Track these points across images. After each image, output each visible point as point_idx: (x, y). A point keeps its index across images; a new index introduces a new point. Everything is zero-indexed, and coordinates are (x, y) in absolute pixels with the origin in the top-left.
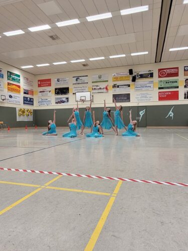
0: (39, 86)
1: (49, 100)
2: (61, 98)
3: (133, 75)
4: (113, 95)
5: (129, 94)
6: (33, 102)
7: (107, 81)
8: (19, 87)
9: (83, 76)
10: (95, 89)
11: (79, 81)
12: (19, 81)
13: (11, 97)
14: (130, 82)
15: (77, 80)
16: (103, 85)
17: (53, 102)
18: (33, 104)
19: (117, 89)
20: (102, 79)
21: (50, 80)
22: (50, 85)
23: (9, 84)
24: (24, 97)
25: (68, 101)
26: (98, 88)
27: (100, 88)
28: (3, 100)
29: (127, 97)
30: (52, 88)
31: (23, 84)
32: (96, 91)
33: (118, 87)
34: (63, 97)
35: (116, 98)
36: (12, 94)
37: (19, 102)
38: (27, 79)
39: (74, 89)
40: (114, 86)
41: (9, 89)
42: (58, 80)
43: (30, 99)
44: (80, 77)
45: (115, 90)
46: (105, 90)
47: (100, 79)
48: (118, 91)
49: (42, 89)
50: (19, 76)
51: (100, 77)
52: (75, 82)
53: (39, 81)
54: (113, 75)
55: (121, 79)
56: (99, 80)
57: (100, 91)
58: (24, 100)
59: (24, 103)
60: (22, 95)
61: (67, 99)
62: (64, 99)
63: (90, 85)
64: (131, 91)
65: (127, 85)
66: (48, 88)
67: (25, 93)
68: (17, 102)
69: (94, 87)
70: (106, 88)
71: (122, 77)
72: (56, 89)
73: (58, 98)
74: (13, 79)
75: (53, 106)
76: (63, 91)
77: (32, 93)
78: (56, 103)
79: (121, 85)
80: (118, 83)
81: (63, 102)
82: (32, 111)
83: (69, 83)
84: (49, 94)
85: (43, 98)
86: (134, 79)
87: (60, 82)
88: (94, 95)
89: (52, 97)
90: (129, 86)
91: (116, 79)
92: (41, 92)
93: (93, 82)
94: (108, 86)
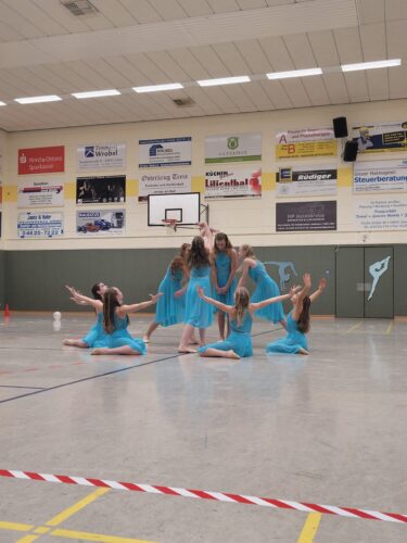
1: (54, 217)
2: (96, 214)
3: (350, 138)
4: (279, 206)
5: (333, 204)
7: (258, 158)
9: (176, 140)
10: (214, 184)
11: (160, 157)
14: (335, 162)
15: (153, 152)
16: (243, 172)
19: (292, 186)
20: (241, 149)
21: (58, 151)
22: (59, 167)
25: (120, 225)
26: (227, 179)
27: (234, 183)
29: (326, 214)
30: (68, 178)
32: (221, 191)
33: (295, 177)
34: (106, 210)
35: (288, 215)
39: (142, 184)
40: (282, 176)
42: (89, 153)
44: (166, 141)
45: (284, 190)
46: (249, 189)
47: (235, 151)
48: (297, 193)
49: (30, 180)
51: (233, 144)
52: (147, 159)
53: (21, 152)
54: (280, 135)
55: (308, 151)
56: (227, 152)
57: (232, 191)
61: (119, 215)
62: (108, 218)
63: (199, 170)
64: (342, 193)
65: (327, 172)
66: (53, 179)
69: (211, 178)
70: (255, 183)
71: (311, 145)
72: (80, 182)
73: (82, 215)
75: (70, 239)
76: (104, 189)
78: (80, 229)
79: (304, 173)
80: (298, 165)
81: (106, 227)
83: (128, 161)
84: (57, 198)
85: (34, 212)
86: (350, 154)
87: (95, 158)
88: (213, 205)
89: (67, 209)
90: (333, 174)
91: (289, 149)
92: (26, 191)
93: (208, 161)
94: (259, 174)
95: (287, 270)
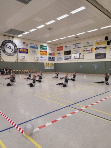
0: (58, 50)
1: (61, 58)
2: (67, 57)
4: (95, 54)
5: (106, 53)
6: (54, 59)
7: (92, 45)
8: (46, 52)
9: (79, 43)
10: (85, 51)
11: (76, 47)
12: (46, 49)
13: (41, 57)
14: (106, 45)
15: (75, 46)
16: (89, 48)
17: (64, 59)
18: (54, 60)
19: (98, 50)
20: (89, 44)
21: (62, 47)
22: (62, 50)
23: (40, 51)
24: (49, 57)
25: (70, 58)
26: (87, 50)
27: (88, 50)
28: (37, 59)
29: (104, 55)
31: (48, 51)
32: (85, 52)
33: (99, 48)
34: (68, 56)
35: (97, 56)
36: (42, 56)
37: (46, 60)
38: (51, 47)
39: (73, 51)
40: (96, 48)
41: (40, 54)
42: (66, 47)
43: (53, 57)
44: (77, 44)
45: (96, 51)
46: (90, 51)
47: (88, 45)
48: (99, 51)
49: (58, 52)
50: (46, 47)
51: (88, 43)
52: (74, 47)
53: (57, 47)
54: (96, 41)
55: (101, 43)
56: (87, 45)
57: (87, 52)
58: (49, 59)
59: (49, 60)
60: (48, 56)
61: (70, 57)
62: (69, 57)
63: (82, 48)
64: (107, 51)
65: (105, 47)
66: (61, 52)
67: (49, 55)
68: (45, 60)
69: (84, 50)
70: (91, 50)
72: (65, 52)
73: (65, 57)
74: (43, 49)
75: (64, 61)
76: (68, 53)
77: (54, 54)
78: (65, 59)
79: (100, 48)
80: (99, 46)
81: (68, 59)
82: (54, 64)
83: (71, 48)
84: (62, 55)
85: (59, 57)
87: (67, 48)
88: (84, 55)
89: (63, 56)
90: (106, 47)
91: (97, 43)
92: (58, 54)
93: (84, 47)
94: (92, 48)
95: (96, 66)
